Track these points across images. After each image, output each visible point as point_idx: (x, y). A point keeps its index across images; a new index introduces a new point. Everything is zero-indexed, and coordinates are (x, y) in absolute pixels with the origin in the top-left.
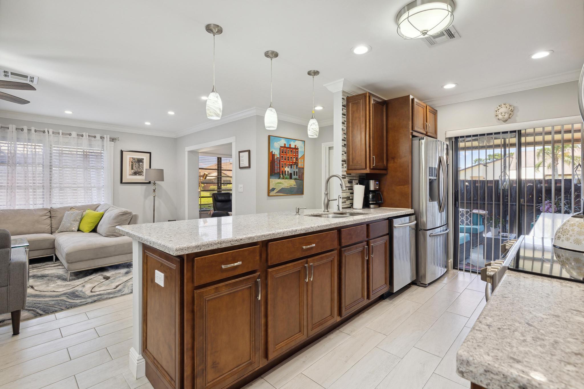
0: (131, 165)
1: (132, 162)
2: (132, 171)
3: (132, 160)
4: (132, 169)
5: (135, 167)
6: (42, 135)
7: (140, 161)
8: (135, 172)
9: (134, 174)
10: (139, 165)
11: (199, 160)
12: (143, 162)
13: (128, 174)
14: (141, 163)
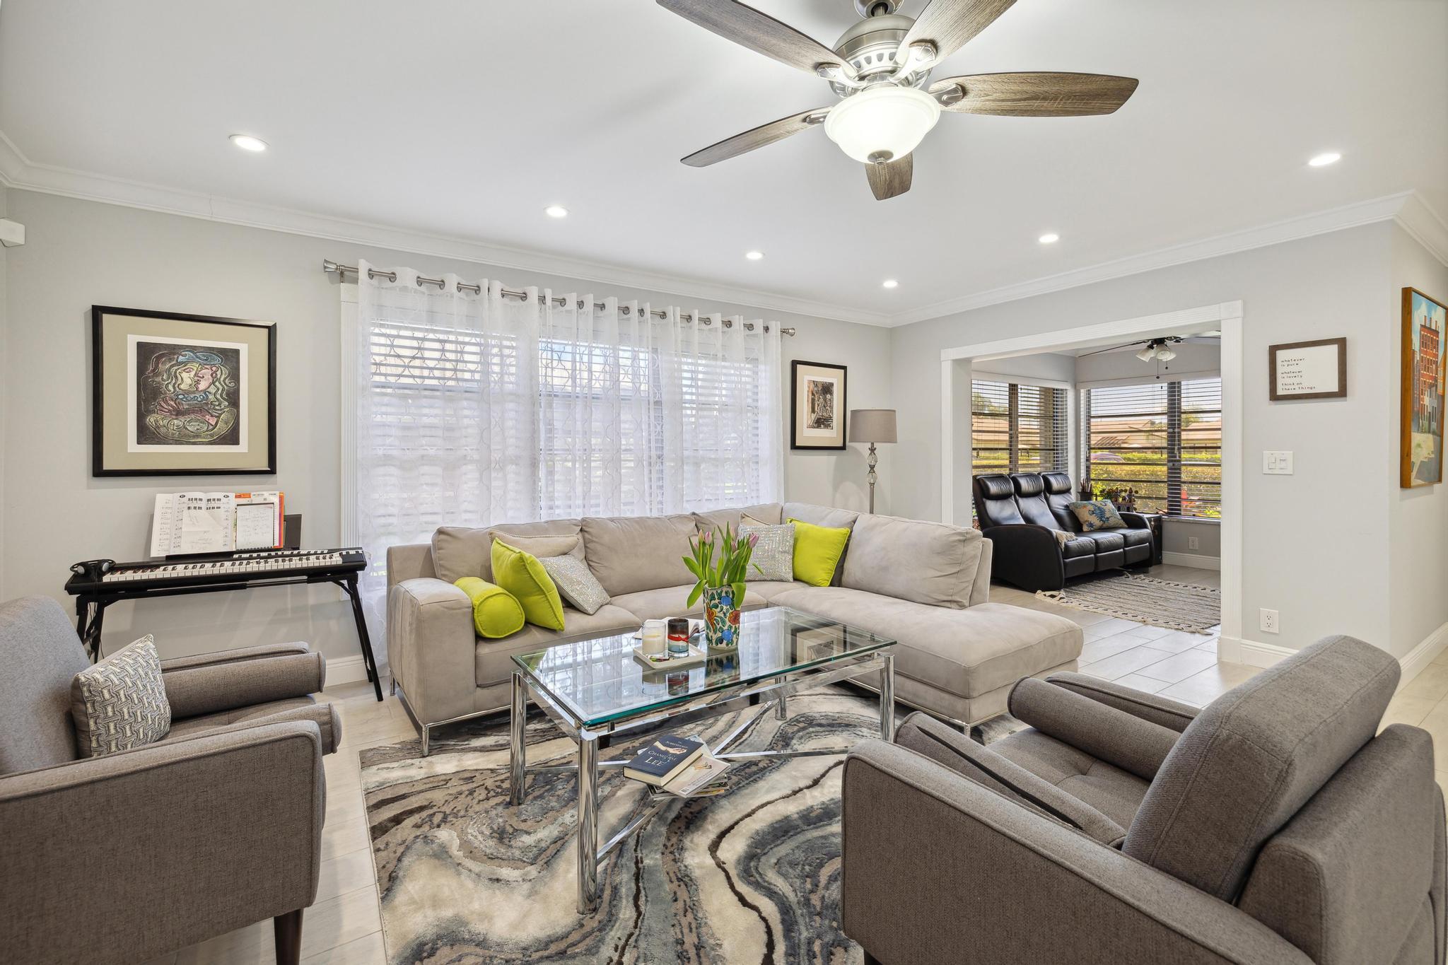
0: (810, 401)
1: (813, 394)
2: (813, 416)
3: (812, 386)
4: (813, 411)
5: (818, 405)
6: (658, 324)
7: (827, 389)
8: (819, 419)
9: (816, 423)
10: (825, 400)
11: (973, 386)
12: (831, 394)
13: (805, 426)
14: (828, 396)
